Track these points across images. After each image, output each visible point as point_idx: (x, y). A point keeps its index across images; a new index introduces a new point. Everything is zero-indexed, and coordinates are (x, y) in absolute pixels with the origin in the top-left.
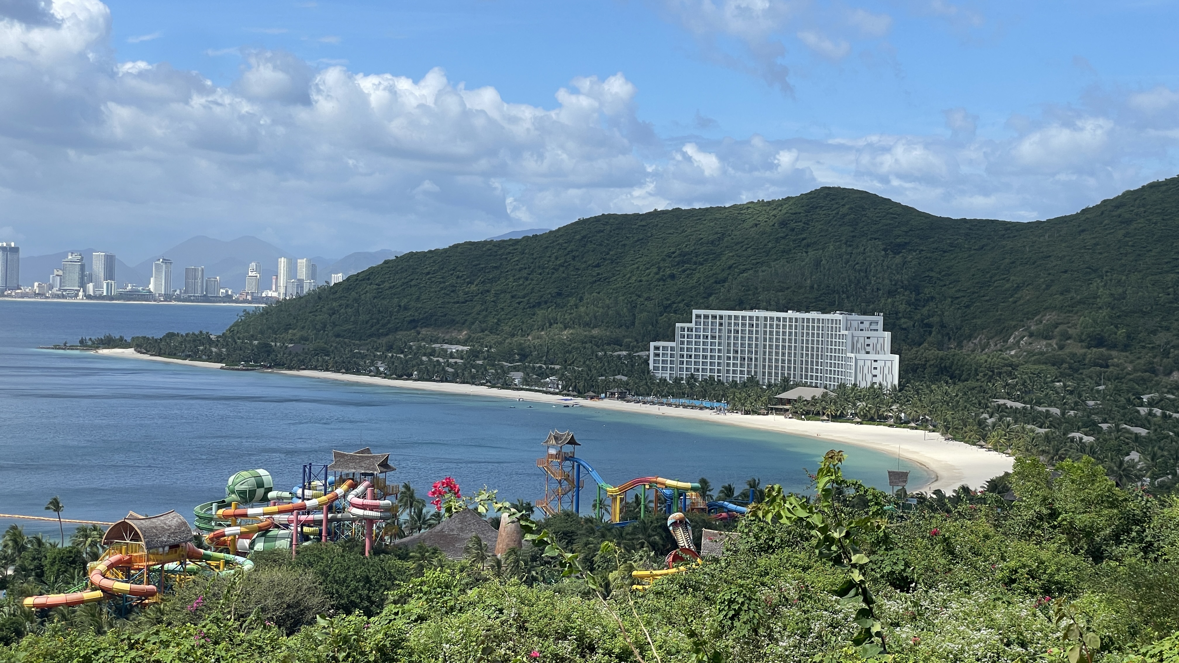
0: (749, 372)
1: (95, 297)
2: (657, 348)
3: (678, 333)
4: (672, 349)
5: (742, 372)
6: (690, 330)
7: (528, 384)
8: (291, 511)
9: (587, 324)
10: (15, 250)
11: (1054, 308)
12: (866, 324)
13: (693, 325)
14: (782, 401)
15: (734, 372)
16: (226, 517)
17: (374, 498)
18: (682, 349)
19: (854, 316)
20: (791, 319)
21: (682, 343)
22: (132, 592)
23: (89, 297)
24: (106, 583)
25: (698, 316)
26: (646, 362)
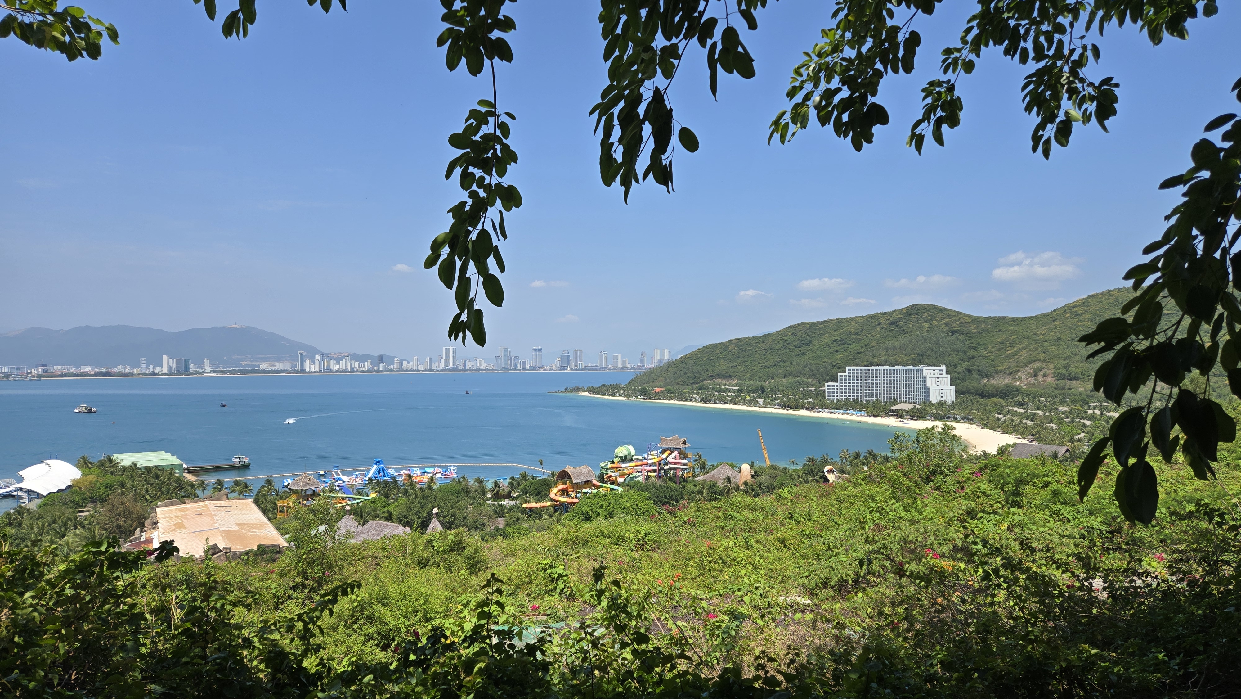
0: (876, 397)
1: (574, 370)
2: (829, 386)
3: (839, 378)
4: (837, 386)
5: (873, 397)
6: (845, 376)
7: (765, 405)
8: (641, 465)
9: (794, 375)
10: (541, 350)
11: (1040, 360)
12: (937, 371)
13: (847, 374)
14: (893, 411)
15: (869, 397)
16: (613, 468)
17: (680, 459)
18: (842, 386)
19: (930, 367)
20: (897, 370)
21: (842, 383)
22: (567, 502)
23: (571, 369)
24: (556, 498)
25: (849, 370)
26: (824, 392)
